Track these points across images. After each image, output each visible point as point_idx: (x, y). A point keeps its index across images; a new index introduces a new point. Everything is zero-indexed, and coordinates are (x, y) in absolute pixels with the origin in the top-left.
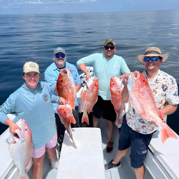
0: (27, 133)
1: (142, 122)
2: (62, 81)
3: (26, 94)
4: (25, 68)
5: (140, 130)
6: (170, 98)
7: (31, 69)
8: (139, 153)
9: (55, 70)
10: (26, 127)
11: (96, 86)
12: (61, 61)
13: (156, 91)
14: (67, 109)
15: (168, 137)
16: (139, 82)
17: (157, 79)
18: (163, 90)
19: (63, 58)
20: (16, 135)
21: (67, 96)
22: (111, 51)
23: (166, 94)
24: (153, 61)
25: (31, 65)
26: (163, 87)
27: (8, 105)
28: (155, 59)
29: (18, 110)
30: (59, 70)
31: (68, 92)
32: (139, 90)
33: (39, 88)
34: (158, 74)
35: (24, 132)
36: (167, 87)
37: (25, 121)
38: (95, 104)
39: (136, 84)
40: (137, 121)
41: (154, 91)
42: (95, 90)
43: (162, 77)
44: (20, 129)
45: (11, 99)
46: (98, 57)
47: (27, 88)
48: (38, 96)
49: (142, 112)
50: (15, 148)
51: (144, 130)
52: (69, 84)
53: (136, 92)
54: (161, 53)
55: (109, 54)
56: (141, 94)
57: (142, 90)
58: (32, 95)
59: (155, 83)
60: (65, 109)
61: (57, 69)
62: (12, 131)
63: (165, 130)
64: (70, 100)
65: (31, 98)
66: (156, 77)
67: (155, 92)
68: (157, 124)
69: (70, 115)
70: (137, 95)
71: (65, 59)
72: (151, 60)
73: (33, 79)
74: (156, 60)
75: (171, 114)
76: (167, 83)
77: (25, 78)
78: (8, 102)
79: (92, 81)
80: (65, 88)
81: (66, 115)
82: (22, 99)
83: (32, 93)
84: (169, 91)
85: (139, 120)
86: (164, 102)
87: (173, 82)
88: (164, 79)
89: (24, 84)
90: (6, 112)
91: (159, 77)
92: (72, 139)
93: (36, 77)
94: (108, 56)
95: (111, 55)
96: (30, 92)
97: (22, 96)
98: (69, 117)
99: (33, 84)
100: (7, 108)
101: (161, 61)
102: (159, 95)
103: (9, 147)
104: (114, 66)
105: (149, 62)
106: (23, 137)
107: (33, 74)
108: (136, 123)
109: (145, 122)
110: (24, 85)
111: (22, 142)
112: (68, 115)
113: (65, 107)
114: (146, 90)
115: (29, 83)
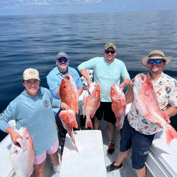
0: (28, 141)
1: (145, 123)
2: (65, 87)
3: (26, 101)
4: (25, 75)
5: (142, 131)
6: (173, 100)
7: (31, 75)
8: (141, 154)
9: (57, 75)
10: (28, 136)
11: (98, 91)
12: (64, 66)
13: (160, 93)
14: (69, 114)
15: (173, 138)
16: (146, 85)
17: (161, 81)
18: (166, 92)
19: (66, 63)
20: (18, 144)
21: (71, 100)
22: (111, 56)
23: (169, 96)
24: (157, 63)
25: (31, 72)
26: (167, 89)
27: (8, 113)
28: (159, 61)
29: (18, 117)
30: (61, 74)
31: (71, 97)
32: (145, 93)
33: (39, 94)
34: (162, 76)
35: (26, 140)
36: (170, 89)
37: (26, 129)
38: (98, 108)
39: (142, 87)
40: (140, 121)
41: (158, 92)
42: (97, 95)
43: (166, 80)
44: (22, 138)
45: (12, 107)
46: (99, 61)
47: (27, 94)
48: (39, 103)
49: (147, 114)
50: (16, 157)
51: (147, 131)
52: (72, 89)
53: (142, 95)
54: (164, 56)
55: (109, 58)
56: (147, 97)
57: (147, 92)
58: (33, 102)
59: (159, 85)
60: (67, 115)
61: (59, 74)
62: (14, 140)
63: (170, 131)
64: (73, 104)
65: (32, 105)
66: (160, 79)
67: (158, 94)
68: (162, 125)
69: (72, 120)
70: (143, 97)
71: (68, 63)
72: (155, 62)
73: (33, 86)
74: (160, 63)
75: (174, 116)
76: (170, 85)
77: (25, 85)
78: (9, 110)
79: (94, 87)
80: (68, 93)
81: (69, 120)
82: (22, 106)
83: (33, 100)
84: (172, 93)
85: (143, 121)
86: (167, 104)
87: (176, 85)
88: (168, 81)
89: (24, 90)
90: (7, 120)
91: (163, 79)
92: (75, 143)
93: (37, 84)
94: (108, 60)
95: (112, 59)
96: (30, 99)
97: (22, 104)
98: (72, 122)
99: (33, 91)
100: (8, 116)
101: (164, 64)
102: (163, 97)
103: (10, 157)
104: (115, 70)
105: (154, 65)
106: (24, 146)
107: (33, 81)
108: (139, 123)
109: (148, 123)
110: (24, 92)
111: (24, 151)
112: (70, 120)
113: (67, 113)
114: (151, 93)
115: (30, 90)
